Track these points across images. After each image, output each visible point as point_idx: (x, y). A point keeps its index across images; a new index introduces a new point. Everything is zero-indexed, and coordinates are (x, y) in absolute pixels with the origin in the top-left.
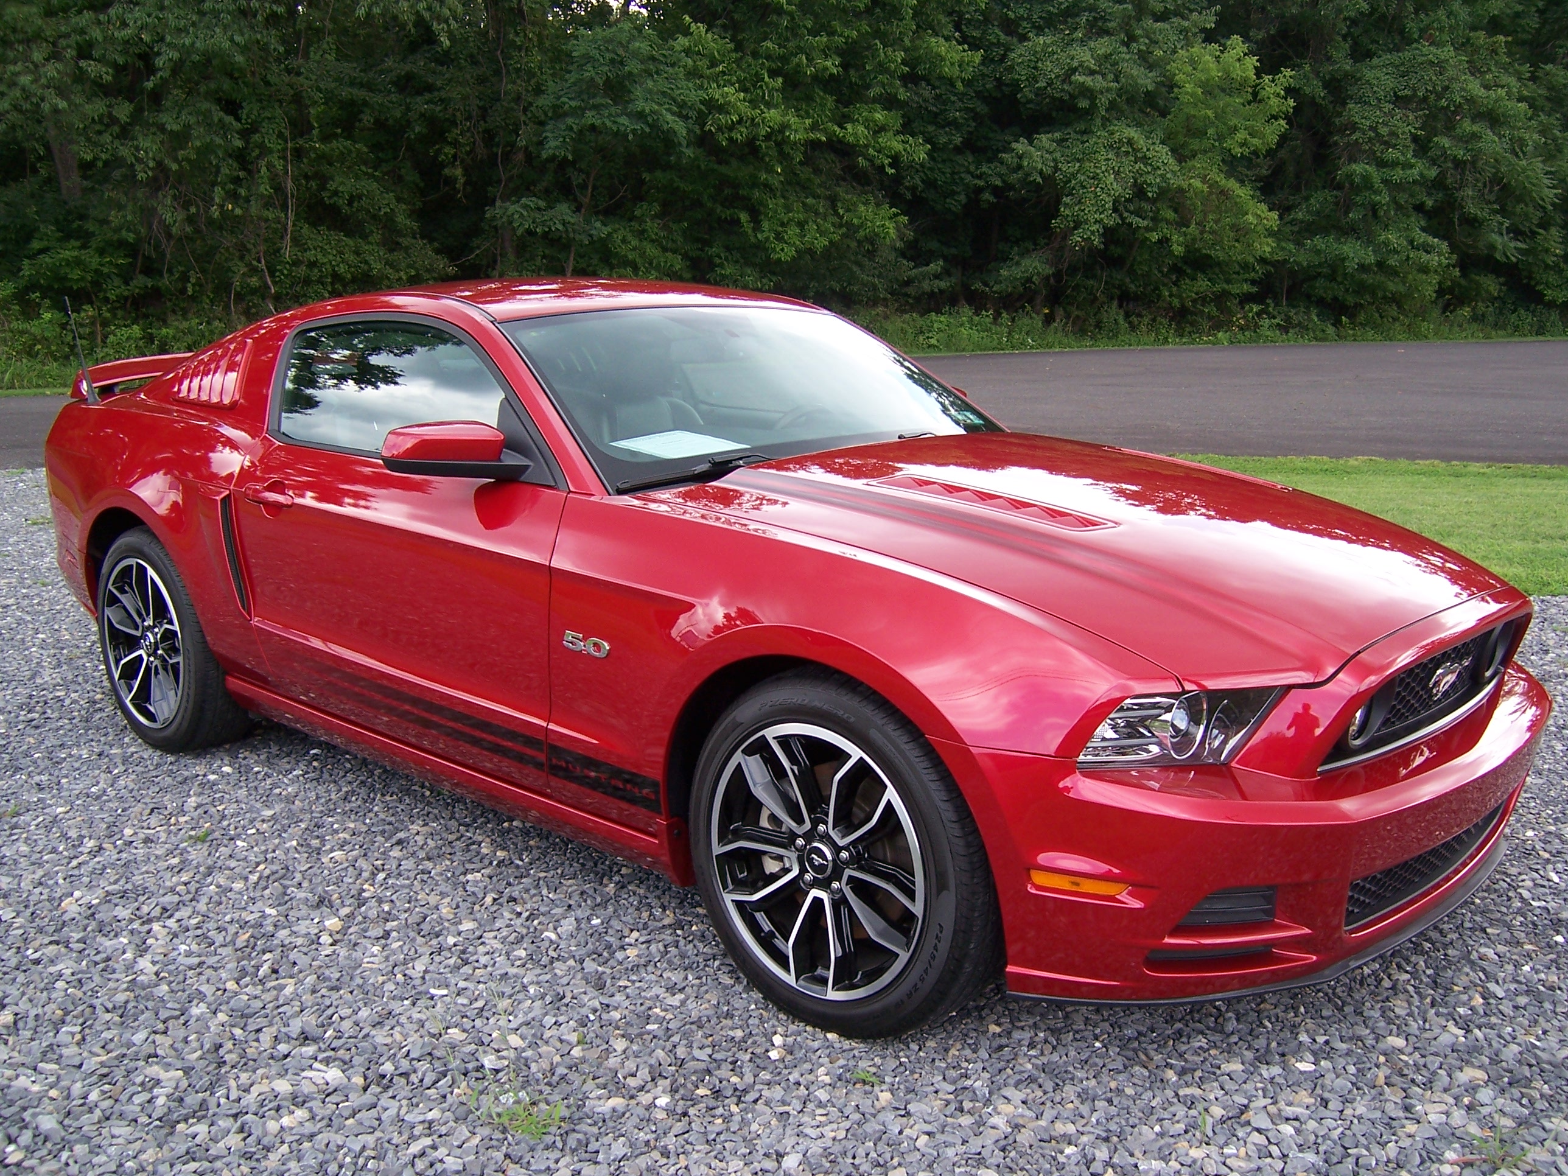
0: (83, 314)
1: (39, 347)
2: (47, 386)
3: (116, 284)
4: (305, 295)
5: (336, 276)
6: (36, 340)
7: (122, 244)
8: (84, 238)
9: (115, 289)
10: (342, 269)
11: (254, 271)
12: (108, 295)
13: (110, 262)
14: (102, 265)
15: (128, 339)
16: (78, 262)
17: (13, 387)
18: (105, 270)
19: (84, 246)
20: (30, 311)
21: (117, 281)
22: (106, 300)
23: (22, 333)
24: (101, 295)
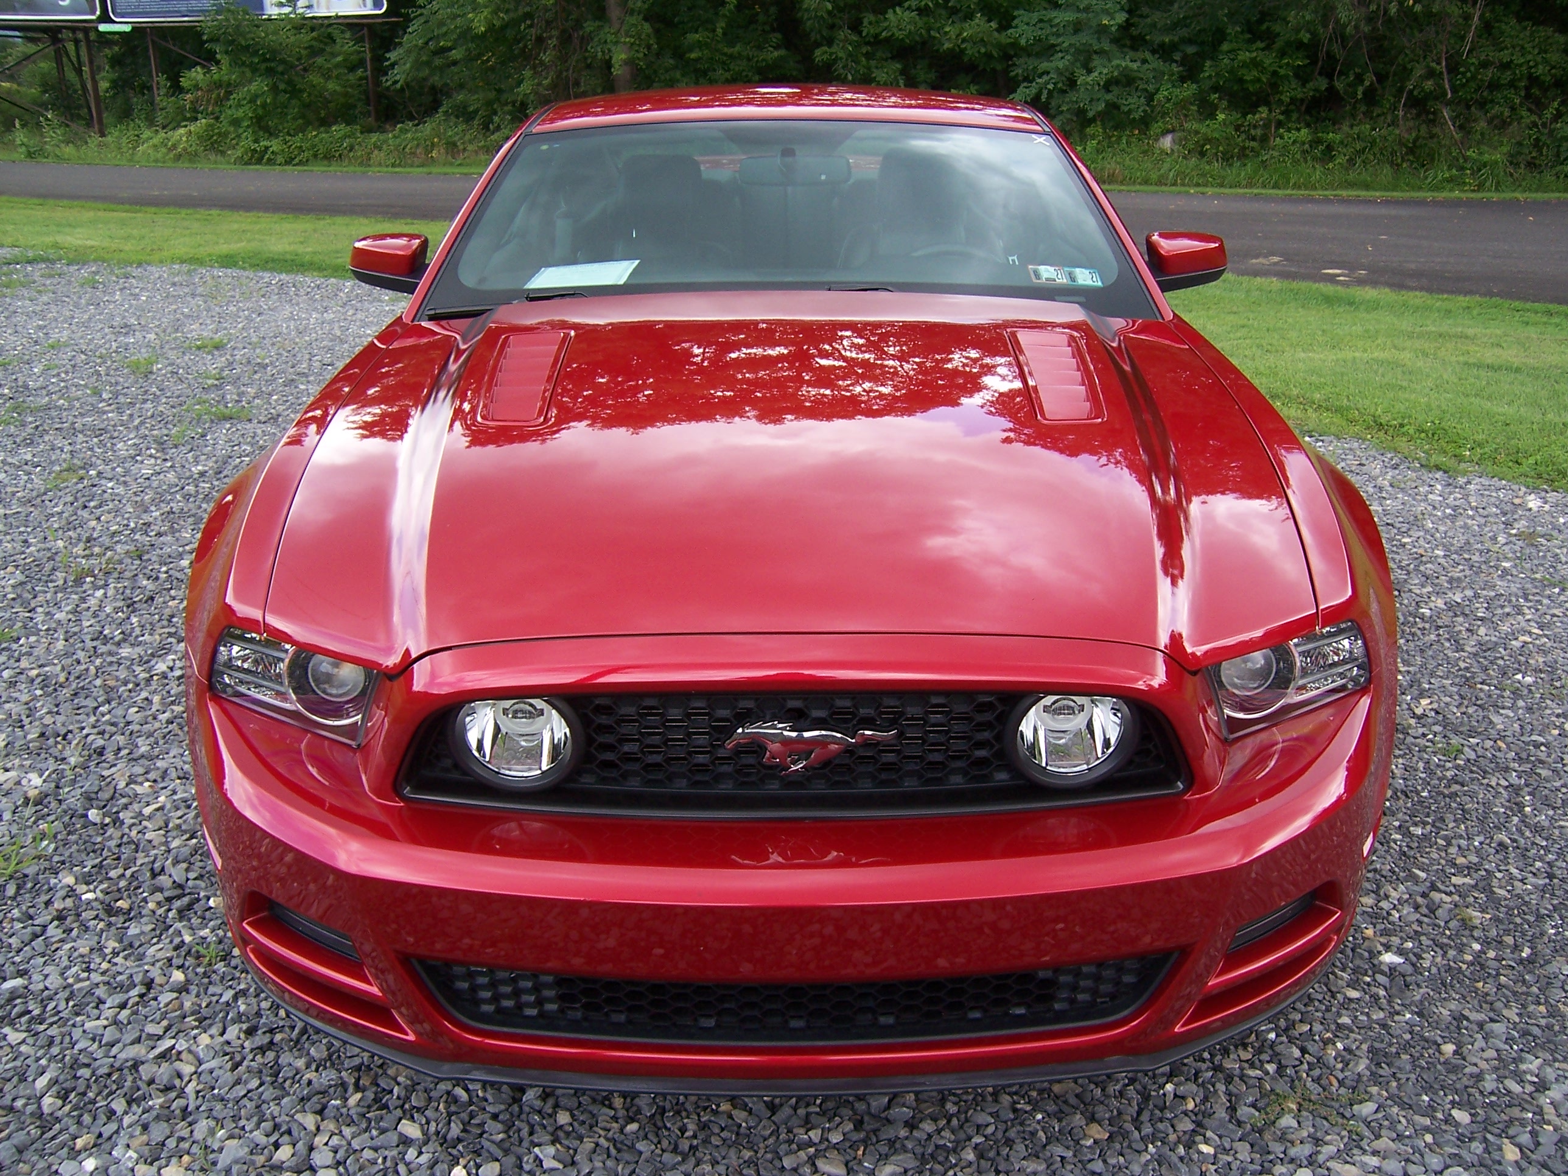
0: (1257, 116)
1: (1208, 147)
2: (1206, 185)
3: (1293, 86)
4: (1492, 101)
5: (1533, 80)
6: (1208, 140)
7: (1300, 45)
8: (1270, 38)
9: (1291, 90)
10: (1540, 70)
11: (1431, 74)
12: (1283, 97)
13: (1288, 64)
14: (1280, 67)
15: (1294, 142)
16: (1255, 64)
17: (1174, 184)
18: (1282, 72)
19: (1267, 48)
20: (1207, 111)
21: (1294, 83)
22: (1280, 102)
23: (1197, 132)
24: (1277, 97)
